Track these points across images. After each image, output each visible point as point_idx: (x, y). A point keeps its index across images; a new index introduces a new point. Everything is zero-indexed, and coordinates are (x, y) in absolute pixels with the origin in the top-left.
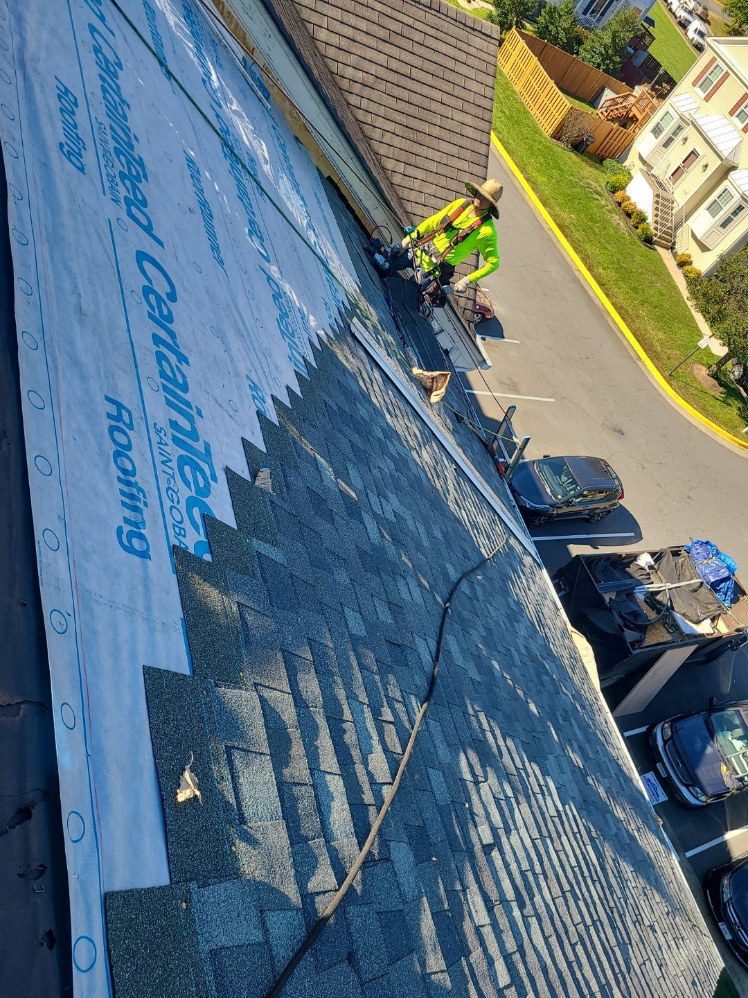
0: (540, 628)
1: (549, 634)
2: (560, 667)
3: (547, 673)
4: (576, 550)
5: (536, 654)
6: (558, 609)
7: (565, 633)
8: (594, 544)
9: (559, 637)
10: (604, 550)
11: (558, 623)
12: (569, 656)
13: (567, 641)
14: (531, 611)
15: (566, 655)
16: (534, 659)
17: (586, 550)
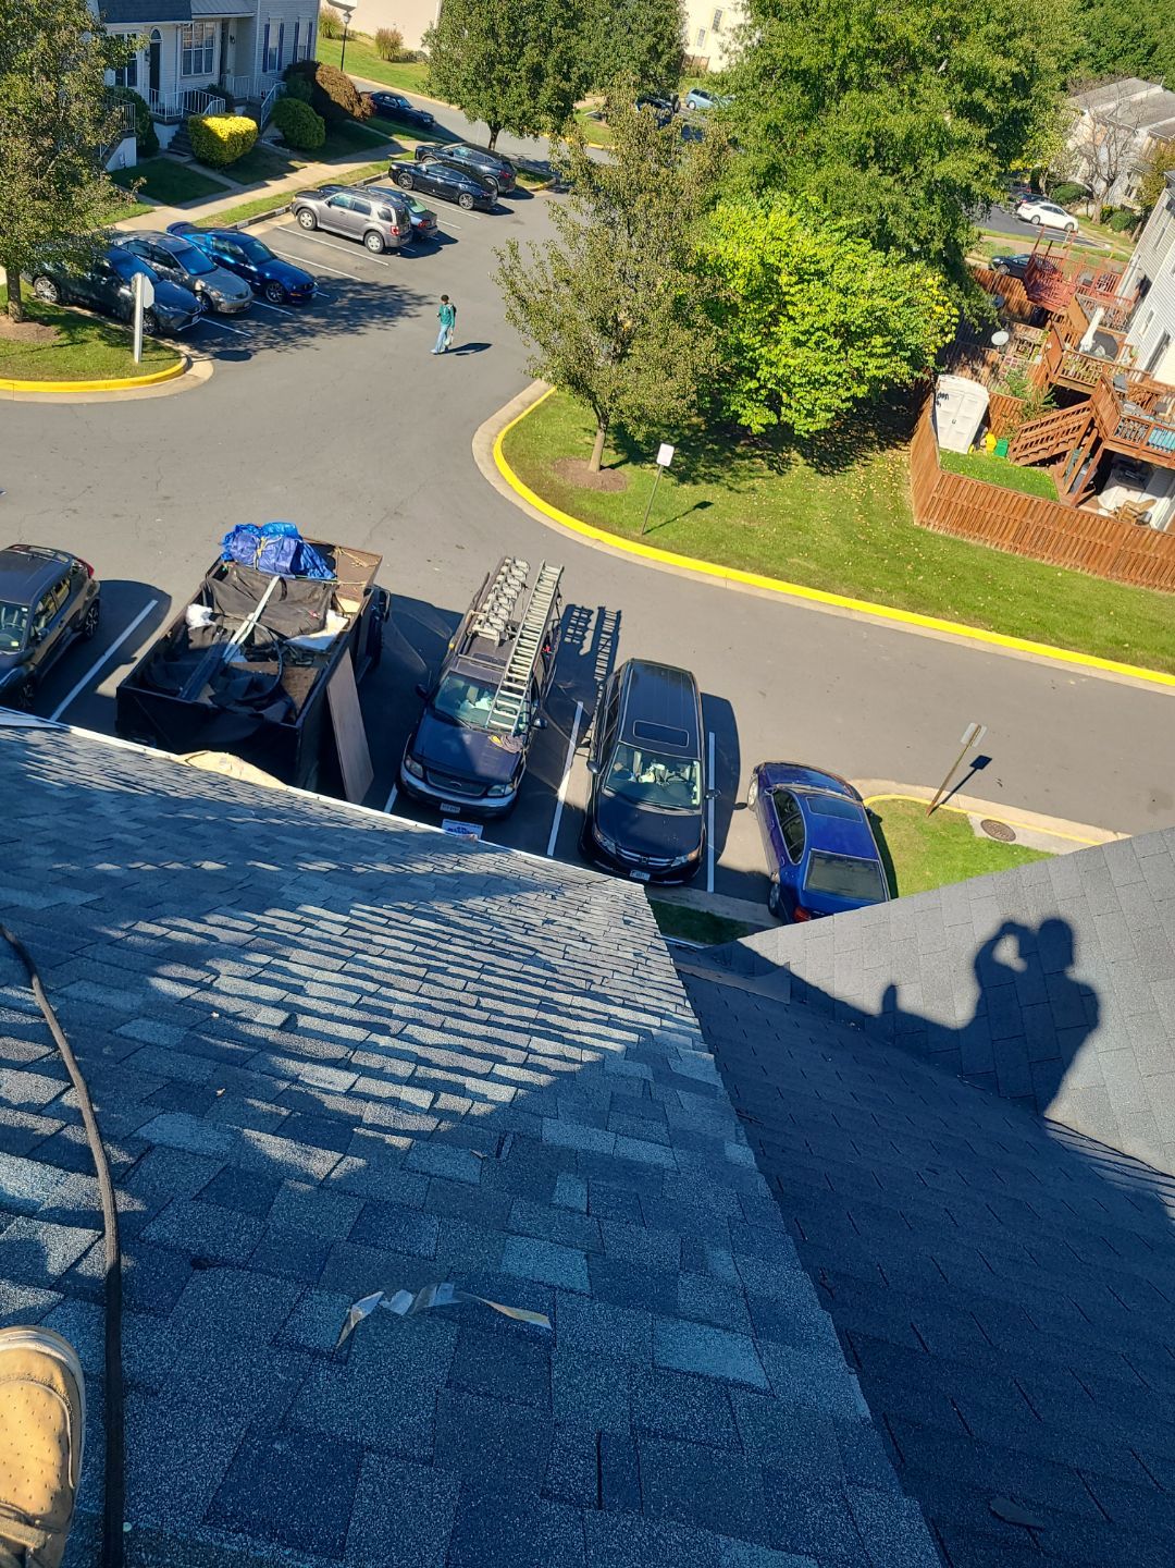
0: (134, 788)
1: (156, 786)
2: (209, 804)
3: (196, 823)
4: (109, 687)
5: (160, 817)
6: (142, 754)
7: (179, 770)
8: (122, 658)
9: (175, 778)
10: (140, 654)
11: (159, 767)
12: (210, 786)
13: (190, 775)
14: (100, 782)
15: (203, 787)
17: (123, 672)
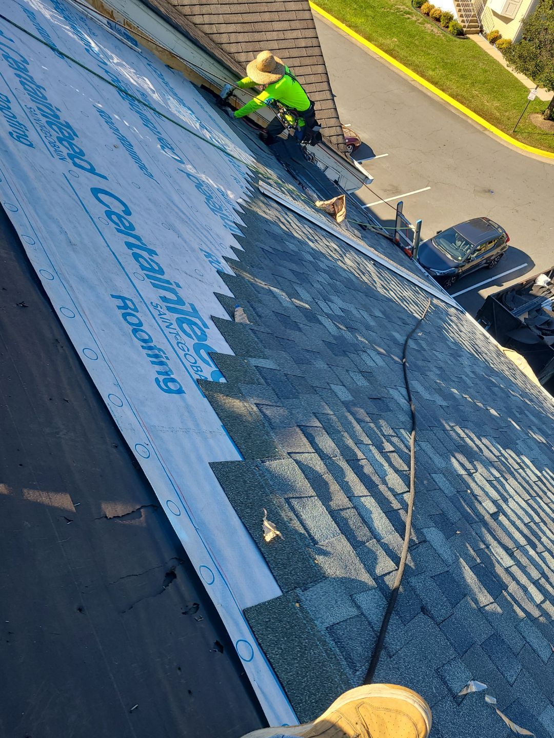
0: (479, 356)
1: (487, 358)
2: (504, 378)
3: (495, 385)
4: (486, 293)
5: (482, 375)
6: (487, 338)
7: (499, 354)
8: (498, 283)
9: (496, 357)
10: (507, 285)
11: (491, 348)
12: (508, 369)
13: (502, 359)
14: (467, 345)
15: (505, 368)
16: (482, 379)
17: (494, 290)
